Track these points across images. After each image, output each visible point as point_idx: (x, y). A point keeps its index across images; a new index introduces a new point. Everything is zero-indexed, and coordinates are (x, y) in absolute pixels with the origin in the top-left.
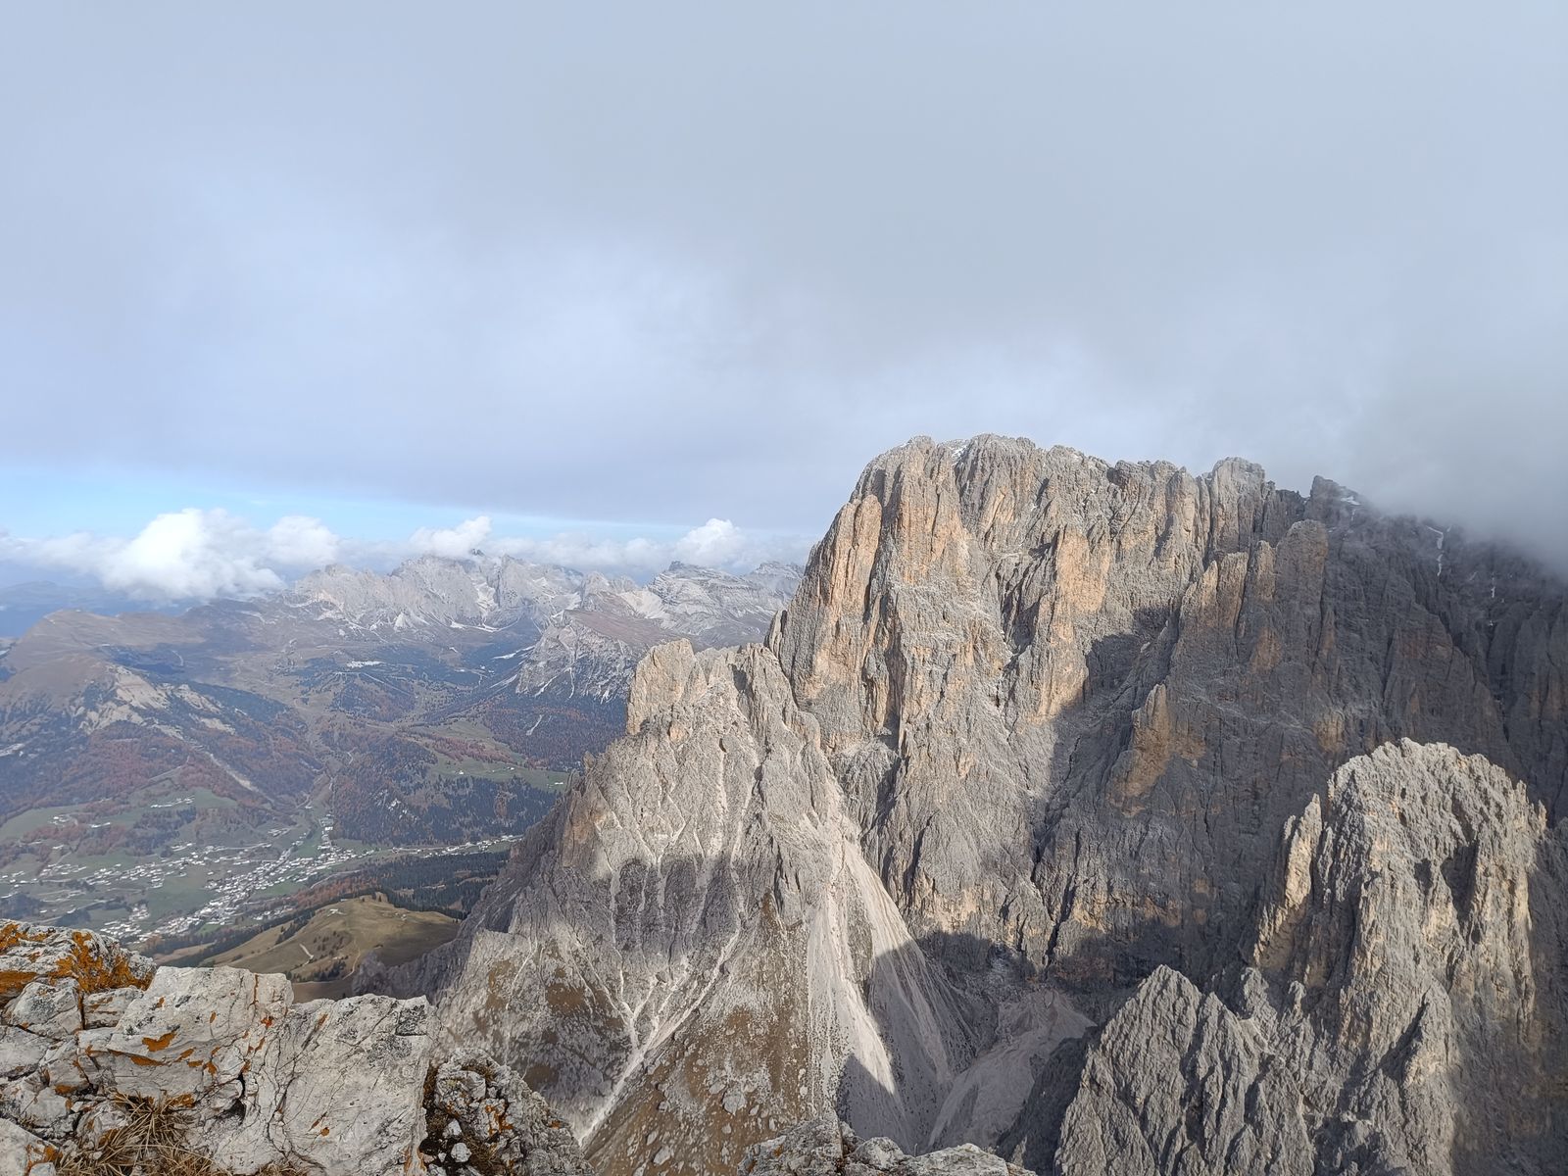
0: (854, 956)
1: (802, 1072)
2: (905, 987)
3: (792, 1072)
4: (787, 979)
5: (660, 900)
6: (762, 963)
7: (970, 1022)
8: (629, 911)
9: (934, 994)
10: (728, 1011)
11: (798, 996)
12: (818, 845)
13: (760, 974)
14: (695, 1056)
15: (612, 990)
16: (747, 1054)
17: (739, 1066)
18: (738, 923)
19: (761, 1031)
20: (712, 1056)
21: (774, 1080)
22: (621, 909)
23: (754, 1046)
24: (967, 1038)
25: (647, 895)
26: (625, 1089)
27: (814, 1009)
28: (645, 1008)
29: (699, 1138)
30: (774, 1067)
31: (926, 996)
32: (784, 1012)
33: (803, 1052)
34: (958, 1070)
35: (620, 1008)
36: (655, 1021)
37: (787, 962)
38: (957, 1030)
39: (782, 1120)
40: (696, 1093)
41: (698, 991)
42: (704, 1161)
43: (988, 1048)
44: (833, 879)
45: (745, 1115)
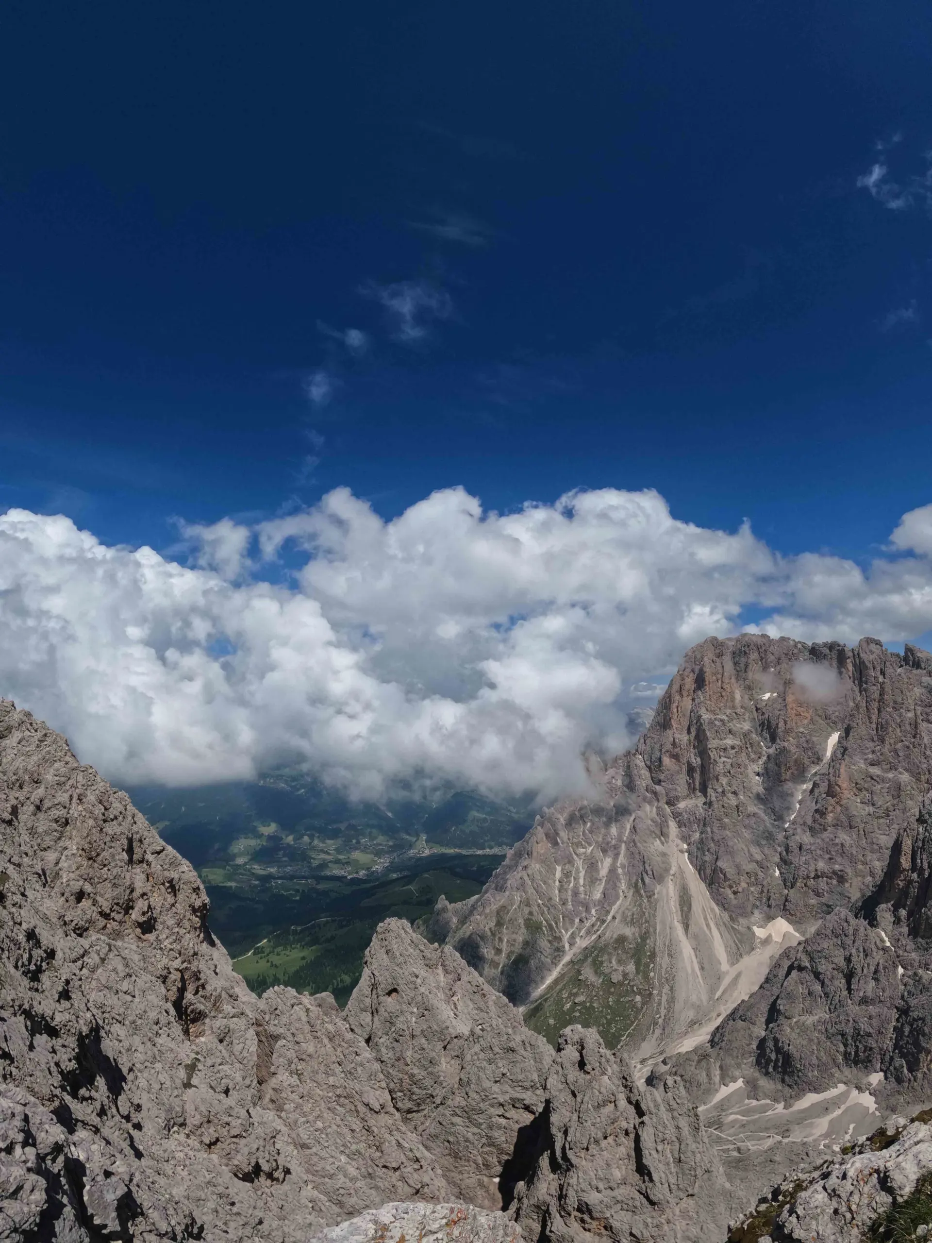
0: (682, 911)
1: (652, 965)
2: (708, 925)
3: (647, 965)
4: (647, 921)
5: (581, 881)
6: (633, 914)
7: (740, 941)
8: (565, 887)
9: (723, 928)
10: (615, 936)
11: (651, 930)
12: (664, 855)
13: (632, 919)
14: (597, 956)
15: (556, 923)
16: (624, 957)
17: (619, 962)
18: (621, 894)
19: (631, 946)
20: (606, 957)
21: (637, 970)
22: (561, 886)
23: (627, 953)
24: (738, 949)
25: (575, 879)
26: (562, 969)
27: (659, 936)
28: (572, 933)
29: (598, 993)
30: (638, 964)
31: (718, 929)
32: (644, 937)
33: (653, 955)
34: (732, 964)
35: (560, 932)
36: (578, 940)
37: (647, 914)
38: (733, 945)
39: (641, 987)
40: (597, 972)
41: (600, 926)
42: (600, 1003)
43: (749, 953)
44: (672, 872)
45: (621, 984)
